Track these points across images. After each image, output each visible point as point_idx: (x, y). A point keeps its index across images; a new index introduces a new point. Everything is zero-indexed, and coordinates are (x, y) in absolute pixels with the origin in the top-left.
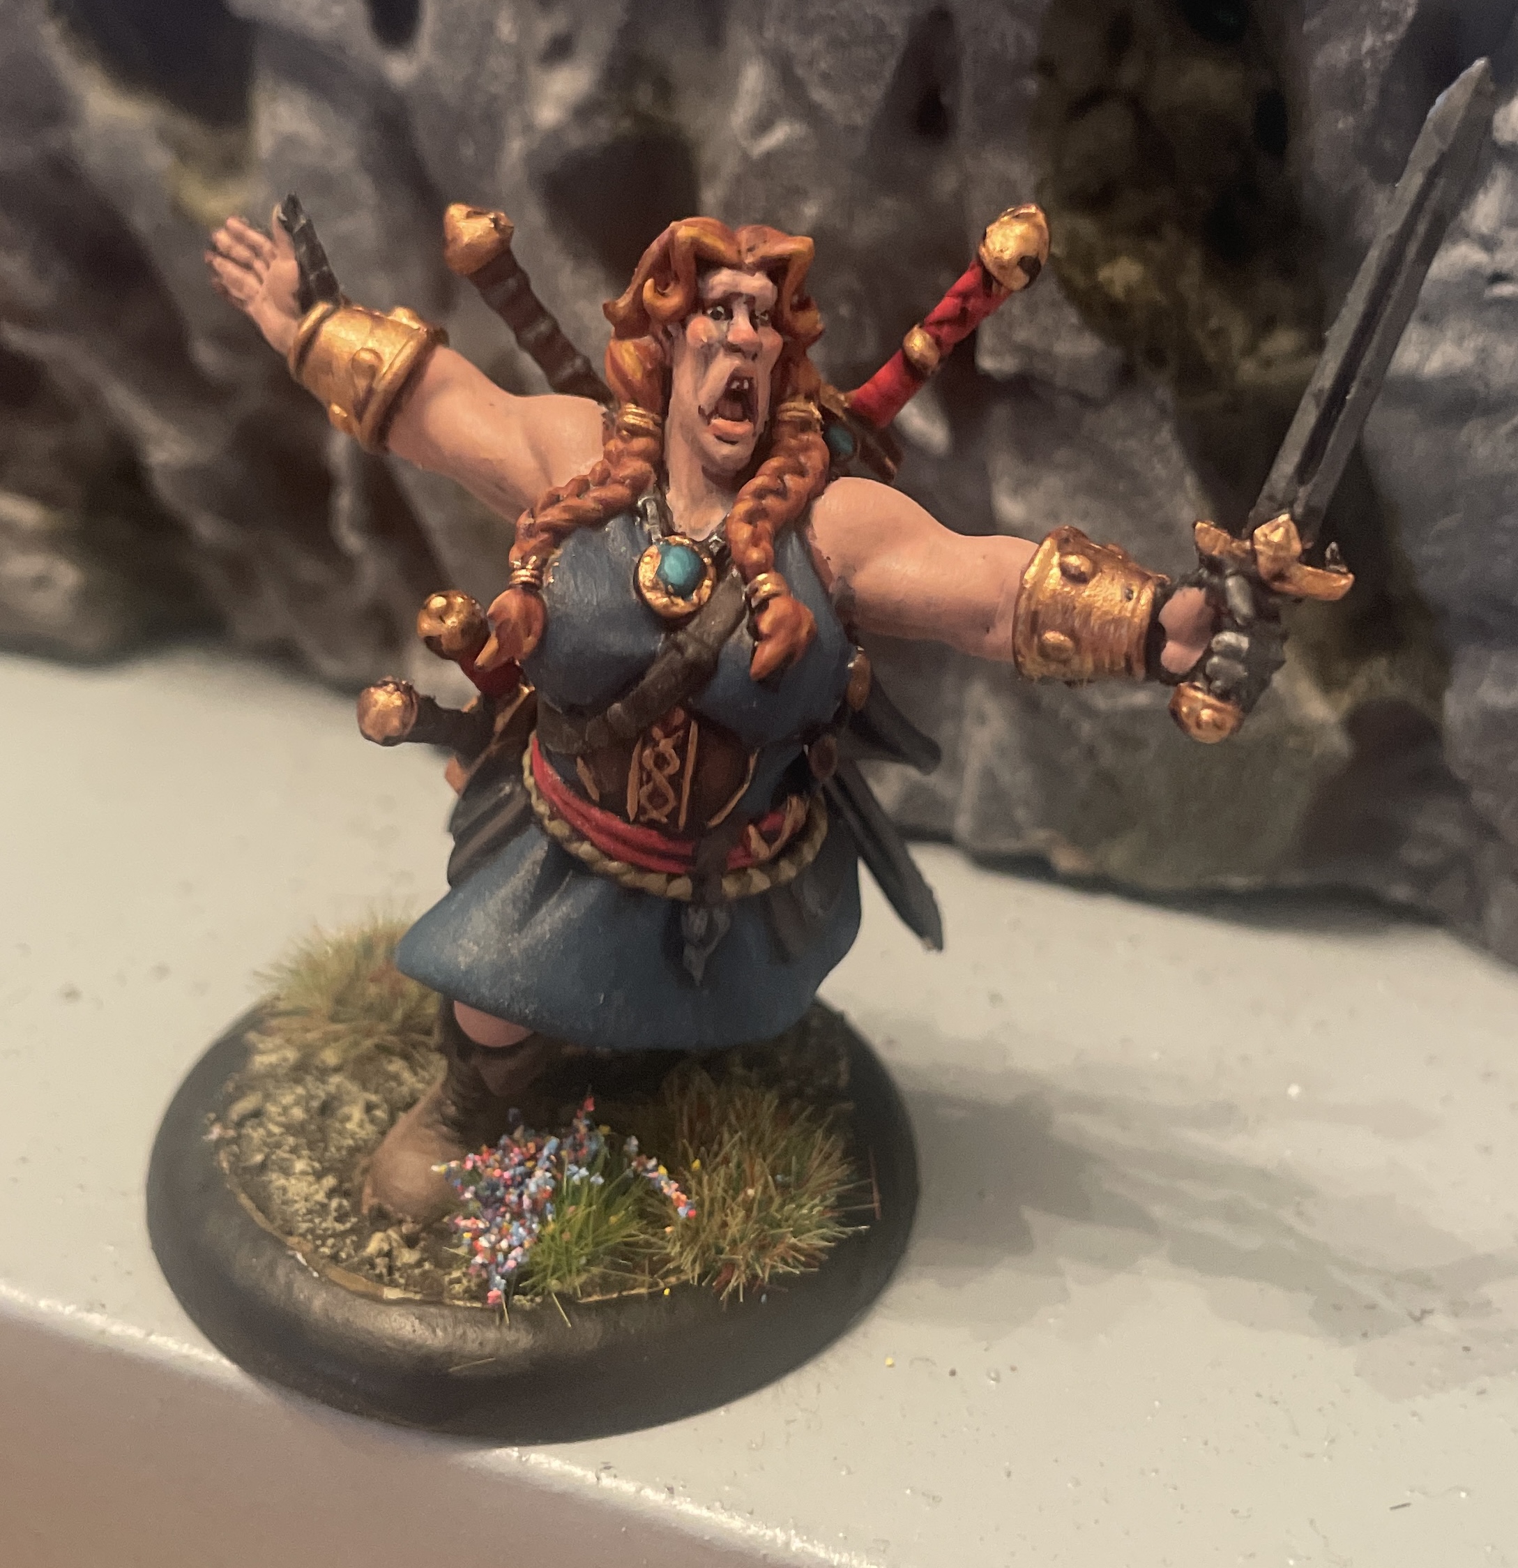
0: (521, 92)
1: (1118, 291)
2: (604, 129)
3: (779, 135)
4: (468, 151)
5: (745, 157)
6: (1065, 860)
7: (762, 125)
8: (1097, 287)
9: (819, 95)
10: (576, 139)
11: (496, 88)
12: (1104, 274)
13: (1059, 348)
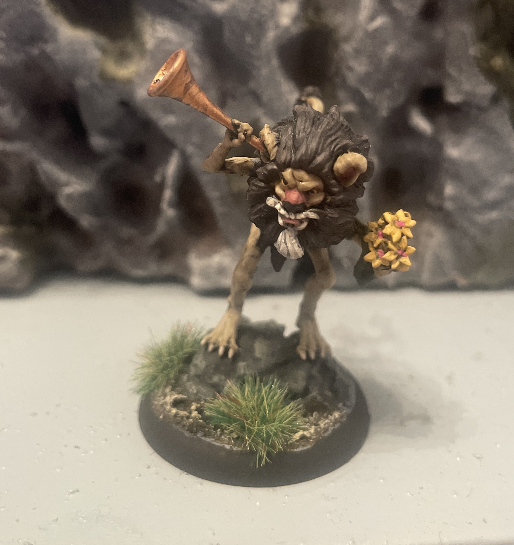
0: (274, 13)
2: (299, 27)
3: (379, 22)
4: (248, 39)
5: (365, 31)
6: (462, 281)
7: (372, 18)
8: (491, 67)
9: (397, 5)
10: (295, 30)
11: (264, 12)
12: (492, 62)
13: (477, 90)
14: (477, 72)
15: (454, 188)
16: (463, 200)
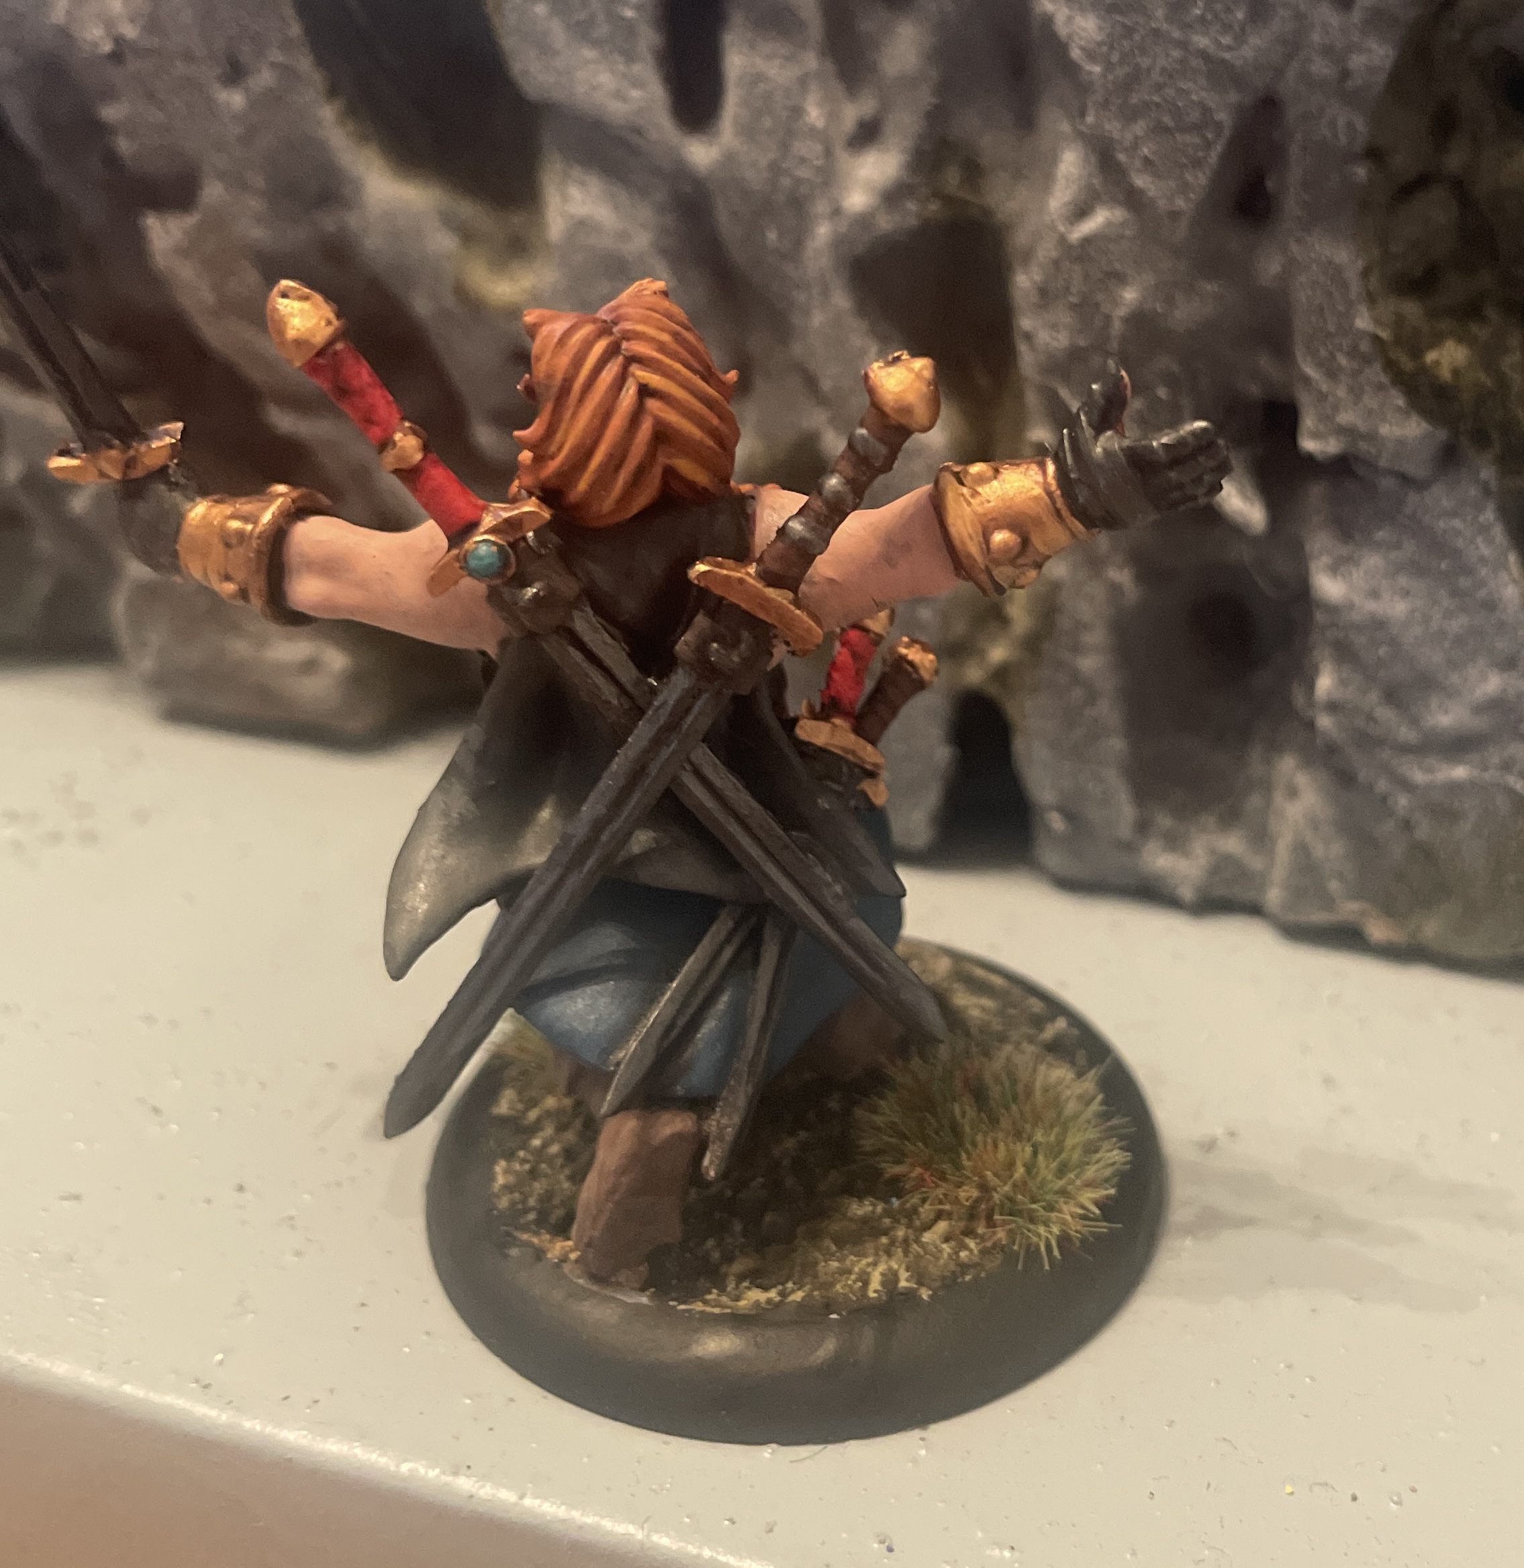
0: (828, 177)
1: (1445, 374)
2: (912, 212)
3: (1097, 220)
4: (772, 236)
5: (1062, 240)
6: (1377, 931)
8: (1423, 370)
9: (1141, 181)
10: (885, 223)
11: (803, 173)
12: (1431, 357)
13: (1385, 430)
14: (1384, 379)
15: (1343, 682)
16: (1370, 718)
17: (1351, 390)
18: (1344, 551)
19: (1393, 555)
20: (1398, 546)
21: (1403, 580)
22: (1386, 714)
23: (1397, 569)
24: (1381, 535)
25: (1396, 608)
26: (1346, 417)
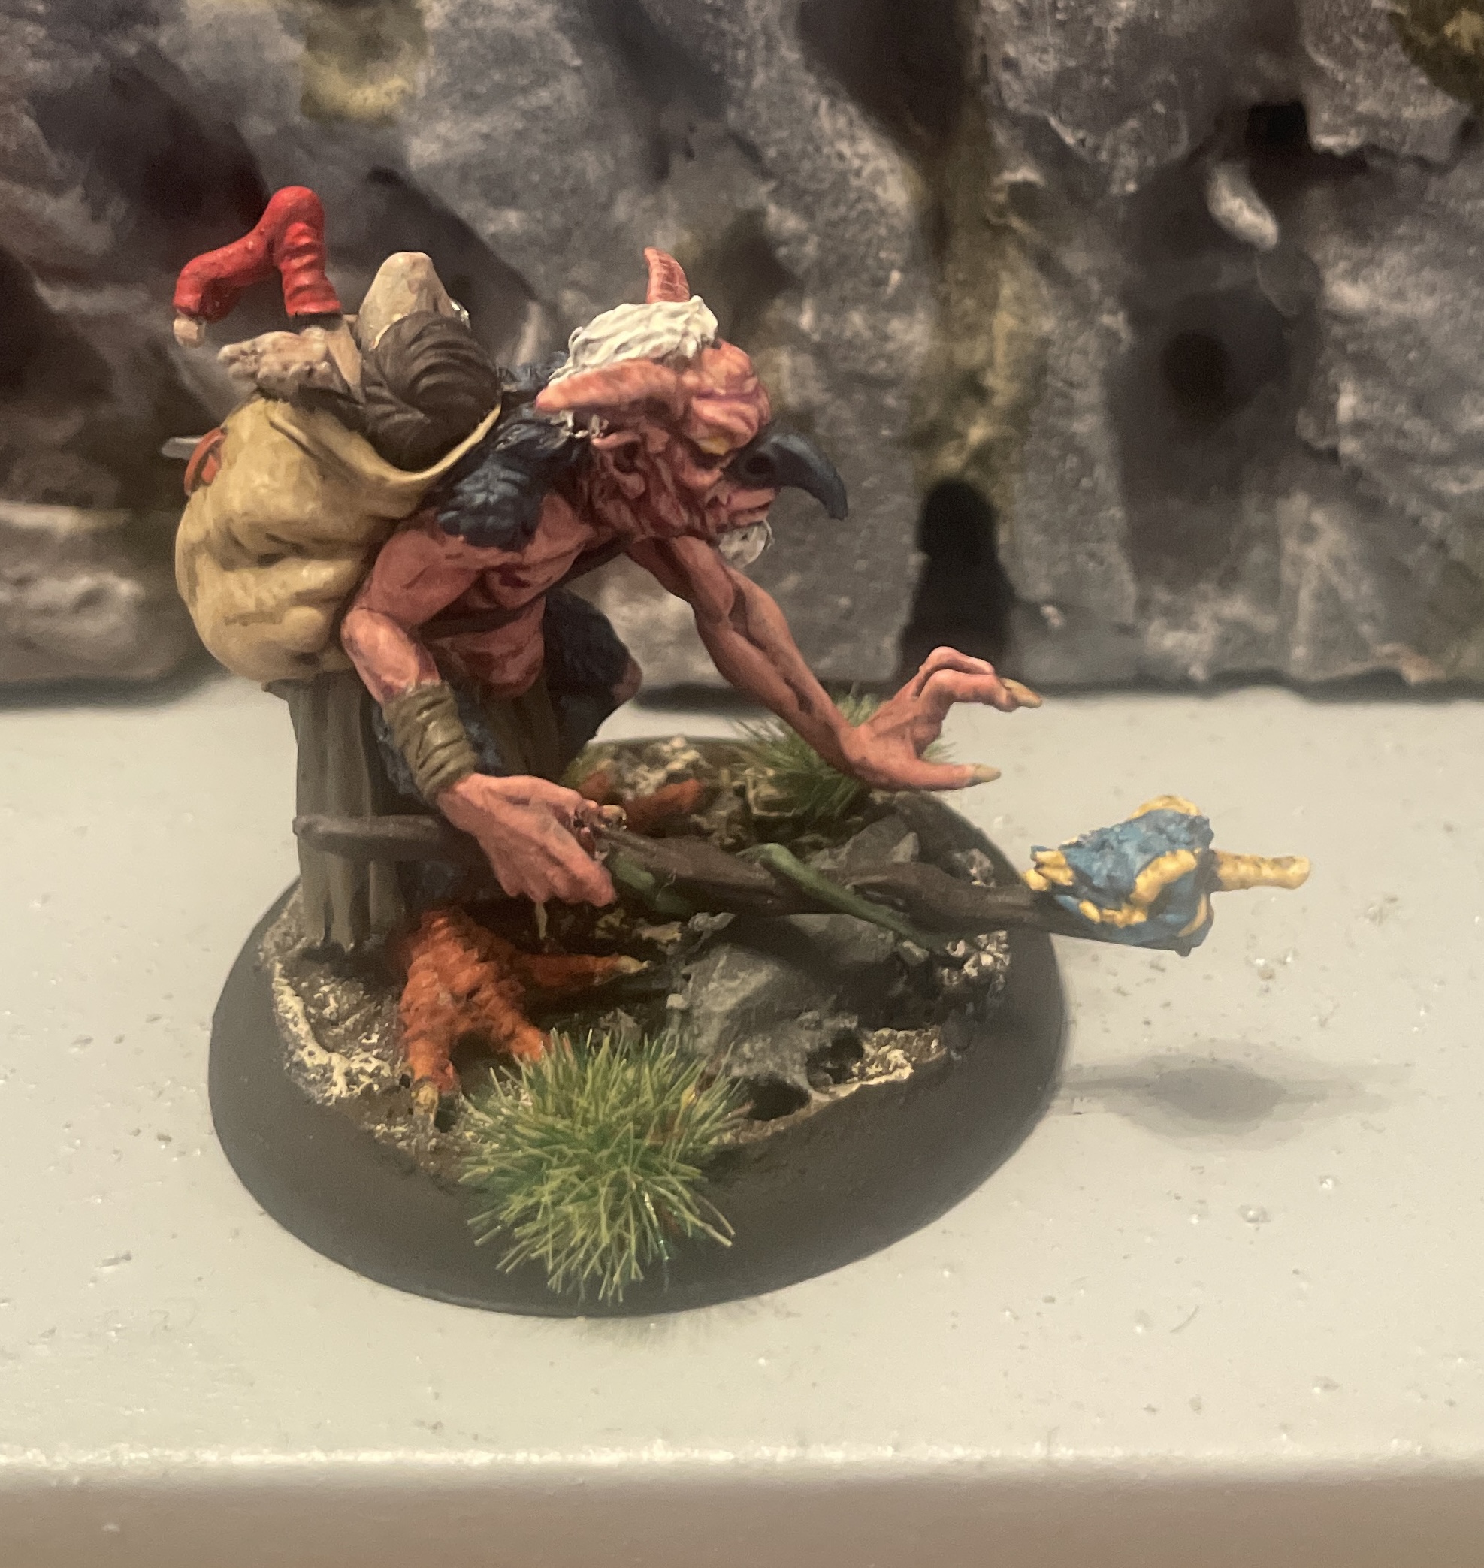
1: (1467, 45)
6: (1414, 673)
8: (1444, 43)
12: (1449, 29)
13: (1408, 113)
14: (1403, 59)
15: (1368, 400)
16: (1401, 433)
17: (1369, 75)
18: (1363, 253)
19: (1416, 250)
20: (1421, 239)
21: (1427, 275)
22: (1416, 425)
23: (1419, 265)
24: (1401, 230)
25: (1424, 306)
26: (1364, 107)
